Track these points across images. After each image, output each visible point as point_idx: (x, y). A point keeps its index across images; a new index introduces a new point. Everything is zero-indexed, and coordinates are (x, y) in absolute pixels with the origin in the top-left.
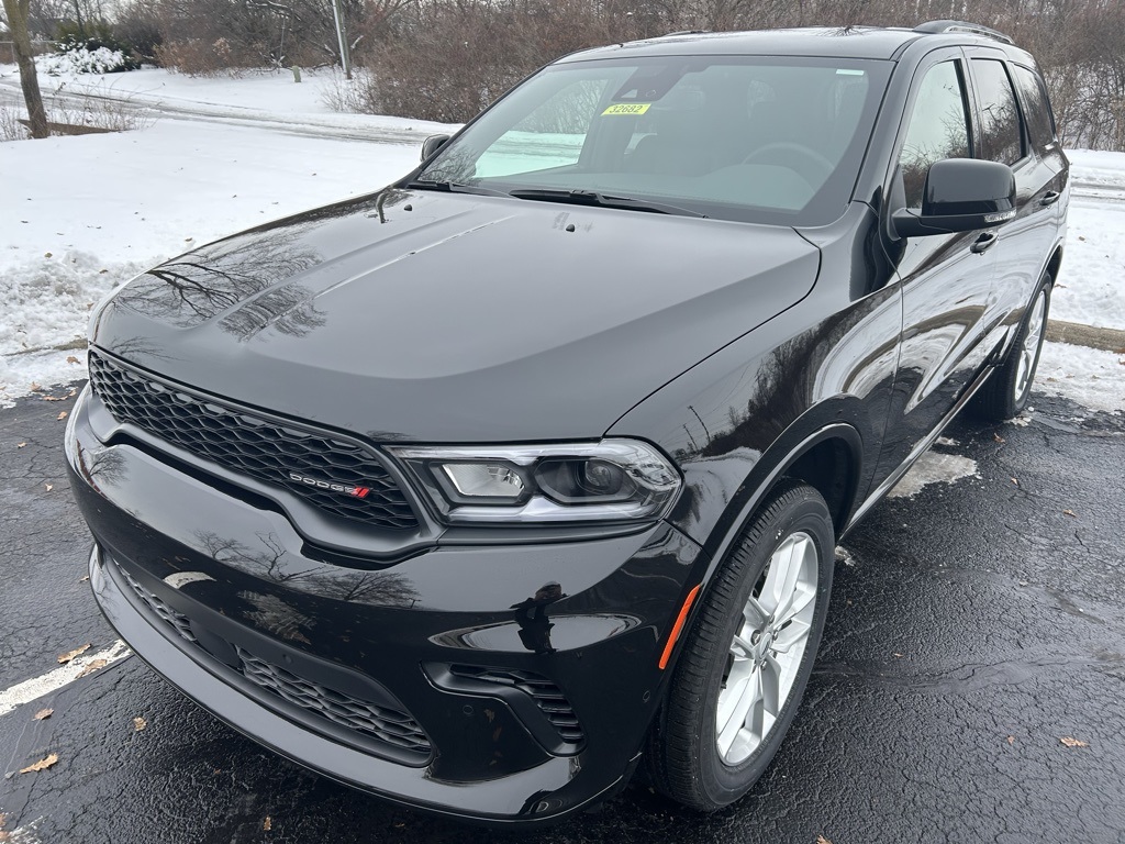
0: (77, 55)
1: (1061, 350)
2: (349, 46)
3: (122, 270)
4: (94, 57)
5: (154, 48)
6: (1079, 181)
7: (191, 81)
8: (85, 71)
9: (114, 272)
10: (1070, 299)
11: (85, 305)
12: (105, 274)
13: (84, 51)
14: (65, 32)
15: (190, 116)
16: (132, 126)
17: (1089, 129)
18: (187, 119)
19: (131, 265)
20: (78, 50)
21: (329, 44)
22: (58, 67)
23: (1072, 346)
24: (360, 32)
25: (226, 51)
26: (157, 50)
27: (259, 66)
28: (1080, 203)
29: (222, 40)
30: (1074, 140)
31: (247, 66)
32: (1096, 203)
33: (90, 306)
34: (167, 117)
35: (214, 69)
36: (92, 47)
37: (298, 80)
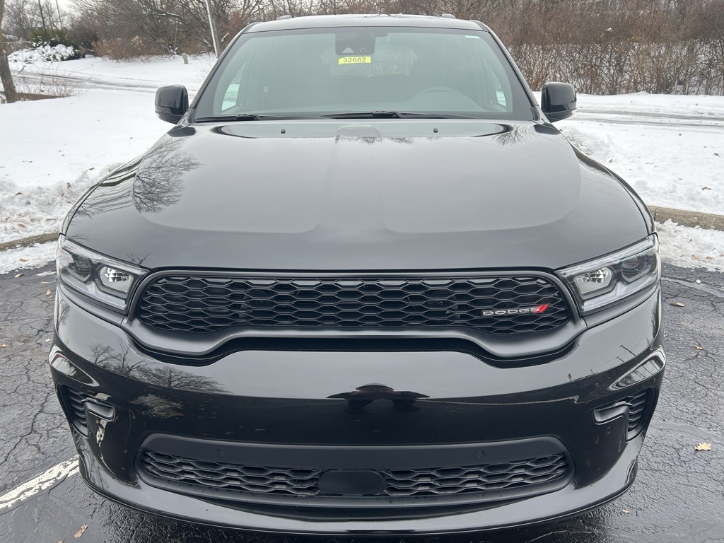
0: (44, 50)
1: (712, 235)
2: (220, 40)
3: (32, 192)
4: (54, 51)
5: (93, 44)
6: (703, 115)
7: (116, 65)
8: (48, 60)
9: (26, 194)
10: (716, 197)
11: (4, 218)
12: (20, 196)
13: (48, 47)
14: (36, 35)
15: (114, 87)
16: (72, 94)
17: (705, 82)
18: (112, 89)
19: (40, 188)
20: (44, 46)
21: (206, 39)
22: (31, 58)
23: (720, 231)
24: (226, 30)
25: (140, 44)
26: (95, 45)
27: (161, 54)
28: (707, 130)
29: (137, 37)
30: (696, 89)
31: (153, 54)
32: (718, 130)
33: (7, 219)
34: (99, 87)
35: (132, 56)
36: (53, 44)
37: (186, 62)
